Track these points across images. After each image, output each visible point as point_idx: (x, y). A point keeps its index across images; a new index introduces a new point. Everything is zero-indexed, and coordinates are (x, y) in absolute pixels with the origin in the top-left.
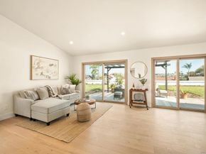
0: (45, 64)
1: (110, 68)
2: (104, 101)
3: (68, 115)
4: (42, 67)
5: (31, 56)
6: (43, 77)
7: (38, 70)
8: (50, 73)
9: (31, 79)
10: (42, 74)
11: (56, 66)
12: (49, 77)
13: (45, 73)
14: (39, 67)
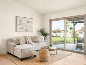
0: (24, 22)
1: (76, 23)
2: (66, 50)
3: (35, 56)
4: (22, 24)
5: (16, 17)
6: (23, 30)
7: (20, 25)
8: (27, 27)
9: (16, 31)
10: (22, 28)
11: (31, 22)
12: (27, 30)
13: (24, 28)
14: (20, 24)
